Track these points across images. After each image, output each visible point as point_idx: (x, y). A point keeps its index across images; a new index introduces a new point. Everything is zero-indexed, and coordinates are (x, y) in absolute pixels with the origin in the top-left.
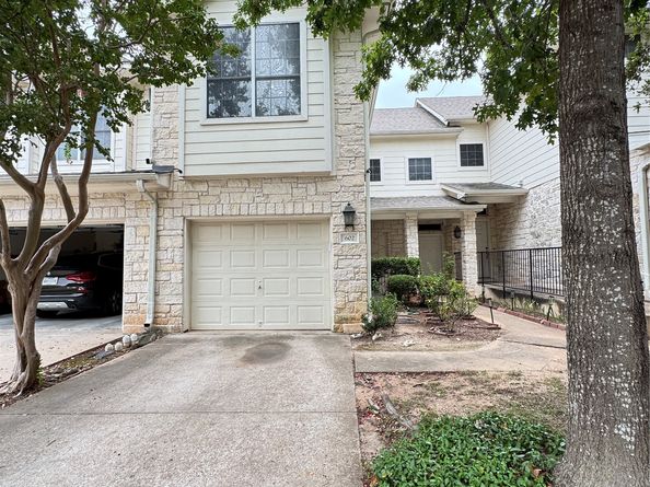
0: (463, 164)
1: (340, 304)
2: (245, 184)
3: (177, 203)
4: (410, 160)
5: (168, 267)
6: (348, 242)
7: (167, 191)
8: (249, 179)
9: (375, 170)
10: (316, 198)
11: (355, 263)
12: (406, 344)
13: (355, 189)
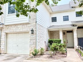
0: (77, 16)
1: (31, 50)
2: (15, 26)
3: (4, 30)
4: (63, 16)
5: (2, 42)
6: (32, 37)
7: (2, 28)
8: (15, 25)
9: (54, 20)
10: (27, 28)
11: (33, 41)
12: (37, 59)
13: (34, 26)
